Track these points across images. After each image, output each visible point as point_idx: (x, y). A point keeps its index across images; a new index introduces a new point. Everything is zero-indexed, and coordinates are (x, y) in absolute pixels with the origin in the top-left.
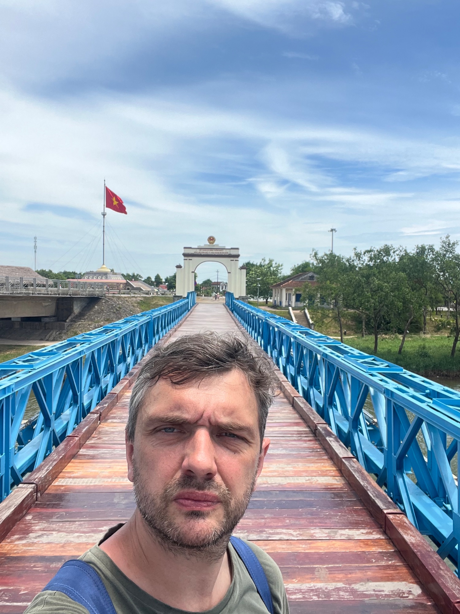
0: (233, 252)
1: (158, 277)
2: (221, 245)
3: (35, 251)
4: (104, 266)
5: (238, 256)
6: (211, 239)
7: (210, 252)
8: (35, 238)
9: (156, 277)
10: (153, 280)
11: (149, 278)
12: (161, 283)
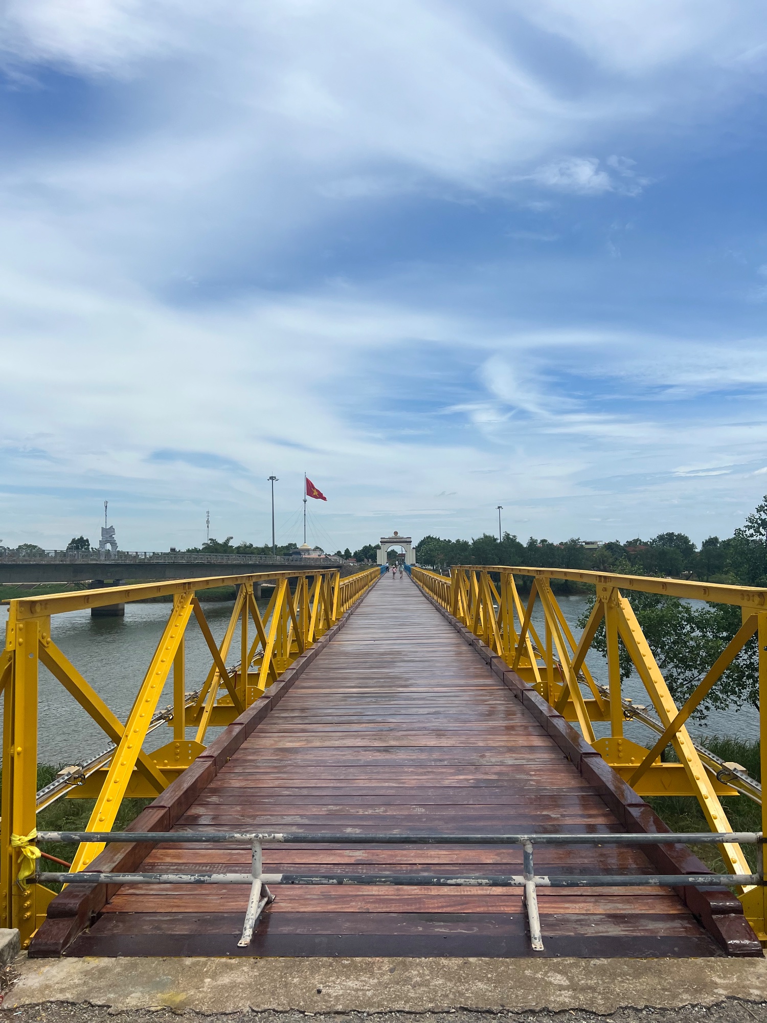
0: (408, 540)
1: (347, 551)
2: (401, 536)
3: (208, 527)
4: (306, 544)
5: (411, 542)
6: (396, 533)
7: (395, 540)
8: (208, 512)
9: (345, 551)
10: (343, 553)
11: (339, 552)
12: (350, 556)
